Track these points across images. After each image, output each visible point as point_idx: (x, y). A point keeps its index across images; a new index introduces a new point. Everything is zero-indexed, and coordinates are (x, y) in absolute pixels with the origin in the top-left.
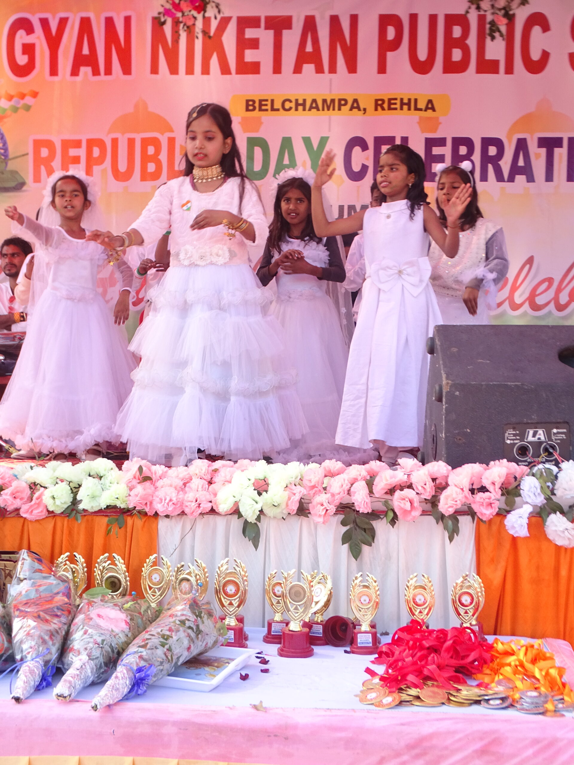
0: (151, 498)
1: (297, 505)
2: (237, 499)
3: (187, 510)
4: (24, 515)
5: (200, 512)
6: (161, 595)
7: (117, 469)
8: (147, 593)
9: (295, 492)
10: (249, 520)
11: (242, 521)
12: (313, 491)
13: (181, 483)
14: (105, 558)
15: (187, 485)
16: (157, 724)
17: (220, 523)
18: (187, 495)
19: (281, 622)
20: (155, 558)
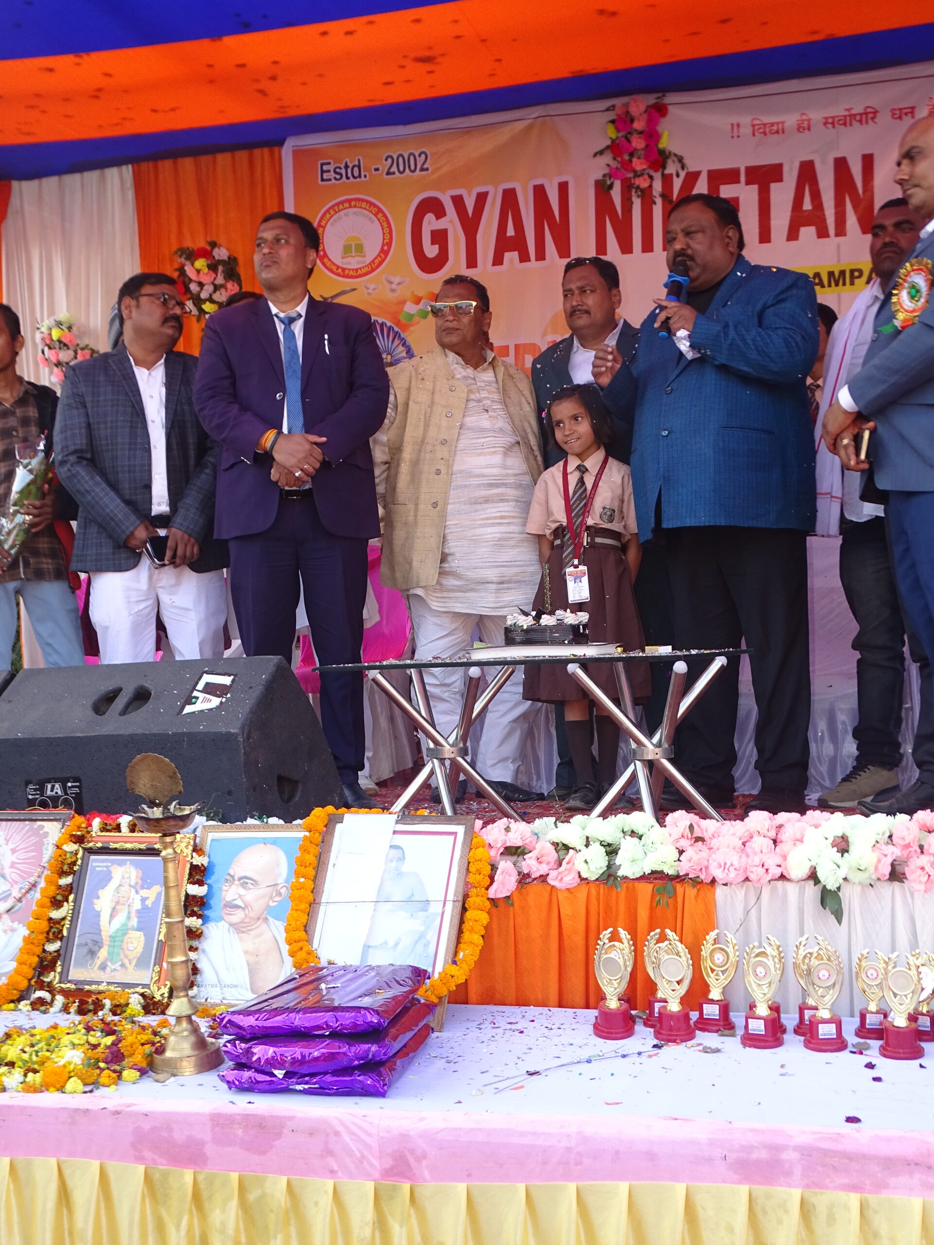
0: (706, 863)
1: (889, 869)
2: (813, 863)
3: (752, 877)
4: (552, 883)
5: (769, 879)
6: (725, 979)
7: (657, 825)
8: (709, 976)
9: (886, 853)
10: (829, 887)
11: (819, 888)
12: (908, 851)
13: (741, 842)
14: (655, 935)
15: (747, 844)
16: (776, 1149)
17: (791, 890)
18: (751, 858)
19: (878, 1012)
20: (718, 935)
